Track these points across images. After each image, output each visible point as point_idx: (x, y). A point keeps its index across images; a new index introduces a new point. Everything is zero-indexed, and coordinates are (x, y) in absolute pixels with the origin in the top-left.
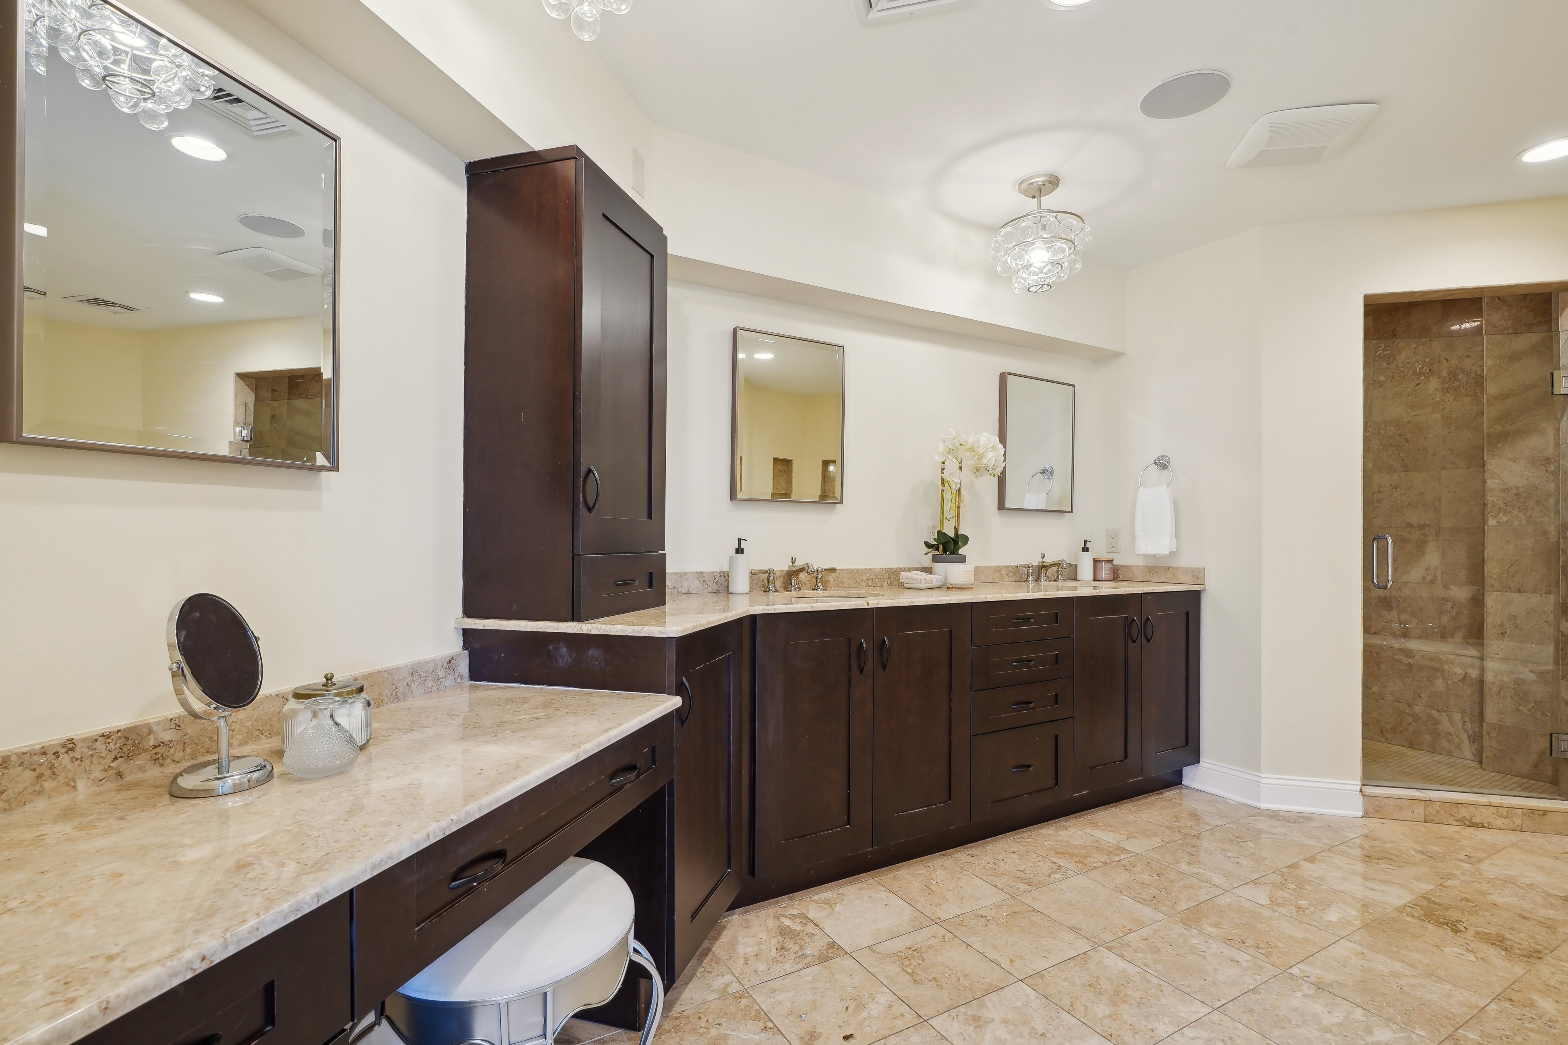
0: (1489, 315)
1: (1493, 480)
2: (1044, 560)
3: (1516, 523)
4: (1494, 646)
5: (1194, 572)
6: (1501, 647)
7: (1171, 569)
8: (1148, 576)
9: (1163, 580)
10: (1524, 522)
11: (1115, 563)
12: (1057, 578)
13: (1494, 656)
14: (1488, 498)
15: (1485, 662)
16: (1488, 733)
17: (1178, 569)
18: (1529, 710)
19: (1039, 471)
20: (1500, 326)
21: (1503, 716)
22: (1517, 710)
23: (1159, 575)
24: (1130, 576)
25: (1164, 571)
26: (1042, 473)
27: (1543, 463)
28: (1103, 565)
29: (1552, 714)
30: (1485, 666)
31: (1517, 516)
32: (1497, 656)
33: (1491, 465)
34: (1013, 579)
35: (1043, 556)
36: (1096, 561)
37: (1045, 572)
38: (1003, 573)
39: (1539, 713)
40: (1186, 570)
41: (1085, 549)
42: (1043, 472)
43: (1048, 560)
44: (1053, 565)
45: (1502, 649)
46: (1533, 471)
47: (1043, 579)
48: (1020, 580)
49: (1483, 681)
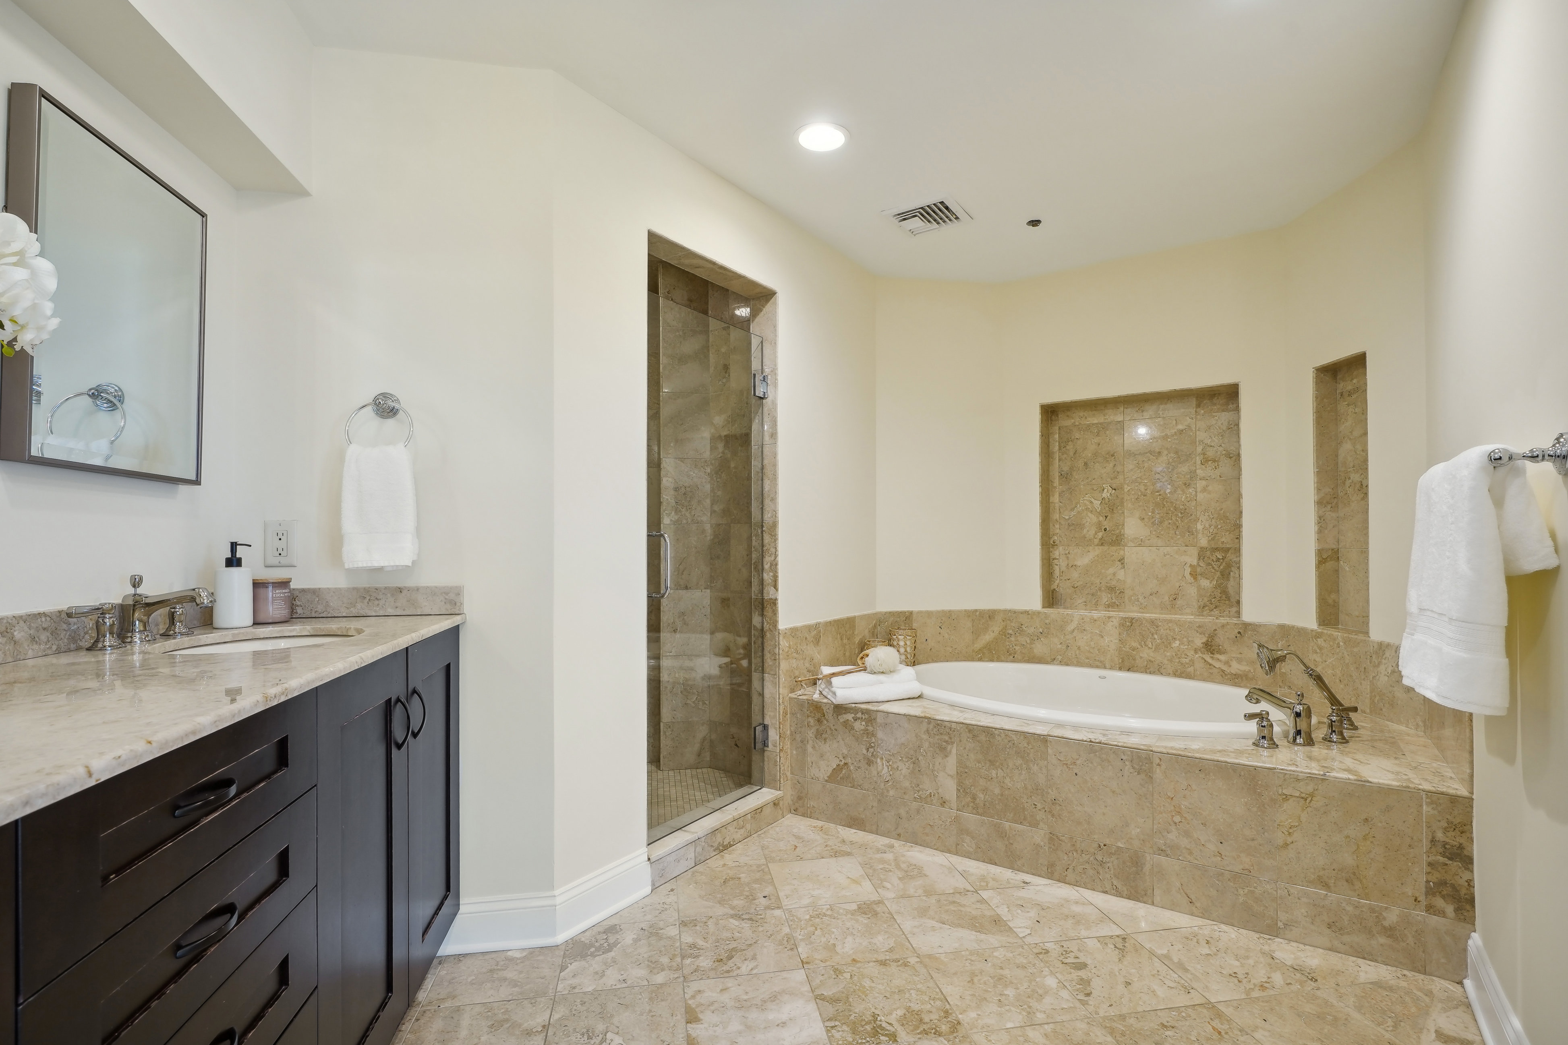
0: (665, 313)
1: (667, 478)
2: (139, 591)
3: (685, 521)
4: (669, 645)
5: (447, 594)
6: (674, 645)
7: (405, 592)
8: (359, 606)
9: (390, 611)
10: (690, 520)
11: (293, 585)
12: (169, 629)
13: (668, 654)
14: (664, 496)
15: (661, 661)
16: (665, 732)
17: (418, 589)
18: (694, 702)
19: (85, 390)
20: (673, 326)
21: (675, 712)
22: (686, 704)
23: (381, 602)
24: (320, 608)
25: (393, 595)
26: (93, 396)
27: (703, 464)
28: (270, 592)
29: (709, 702)
30: (661, 665)
31: (685, 514)
32: (671, 654)
33: (666, 463)
34: (50, 648)
35: (136, 582)
36: (257, 585)
37: (145, 618)
38: (18, 635)
39: (701, 703)
40: (433, 592)
41: (233, 562)
42: (96, 394)
43: (150, 590)
44: (160, 603)
45: (674, 646)
46: (696, 472)
47: (137, 639)
48: (73, 646)
49: (659, 681)
